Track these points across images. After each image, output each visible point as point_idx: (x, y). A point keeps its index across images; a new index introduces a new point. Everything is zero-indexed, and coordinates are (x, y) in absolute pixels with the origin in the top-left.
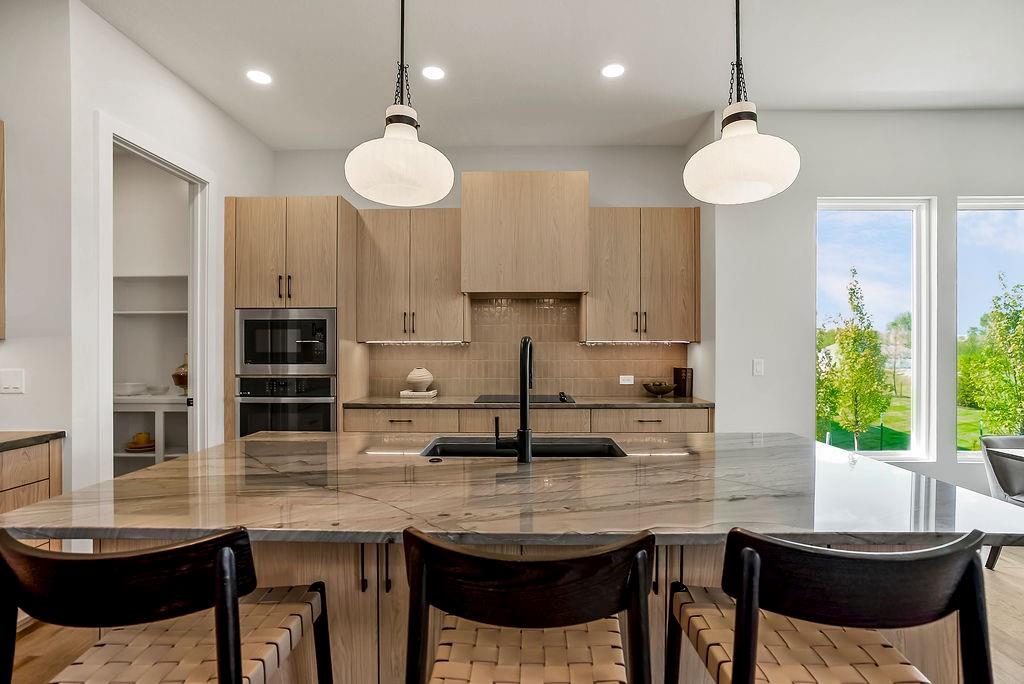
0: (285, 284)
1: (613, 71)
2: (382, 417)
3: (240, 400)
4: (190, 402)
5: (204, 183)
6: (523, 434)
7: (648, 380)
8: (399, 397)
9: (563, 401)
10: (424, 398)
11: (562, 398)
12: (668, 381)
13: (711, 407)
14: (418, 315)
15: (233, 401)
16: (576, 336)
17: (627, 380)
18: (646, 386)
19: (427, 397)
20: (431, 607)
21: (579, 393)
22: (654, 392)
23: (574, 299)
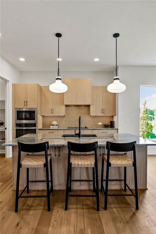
0: (26, 103)
1: (97, 60)
2: (47, 132)
3: (15, 128)
4: (6, 129)
5: (9, 81)
6: (80, 133)
7: (105, 124)
8: (50, 127)
9: (86, 128)
10: (55, 128)
11: (86, 127)
12: (109, 124)
13: (117, 129)
14: (54, 109)
15: (14, 128)
16: (89, 114)
17: (100, 124)
18: (104, 125)
19: (56, 127)
20: (71, 151)
21: (89, 127)
22: (106, 126)
23: (88, 106)
